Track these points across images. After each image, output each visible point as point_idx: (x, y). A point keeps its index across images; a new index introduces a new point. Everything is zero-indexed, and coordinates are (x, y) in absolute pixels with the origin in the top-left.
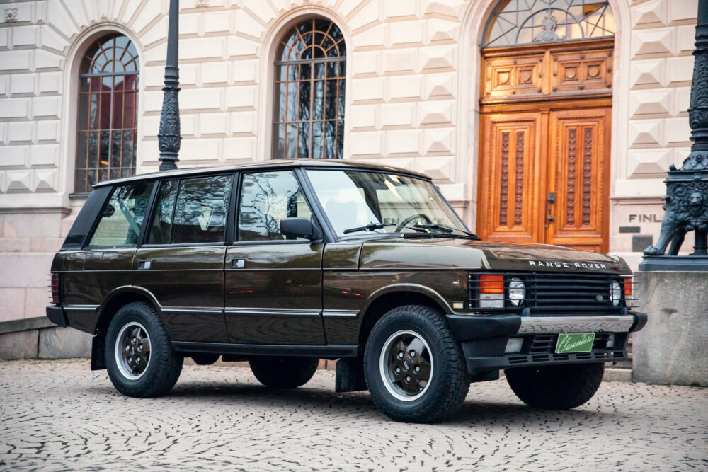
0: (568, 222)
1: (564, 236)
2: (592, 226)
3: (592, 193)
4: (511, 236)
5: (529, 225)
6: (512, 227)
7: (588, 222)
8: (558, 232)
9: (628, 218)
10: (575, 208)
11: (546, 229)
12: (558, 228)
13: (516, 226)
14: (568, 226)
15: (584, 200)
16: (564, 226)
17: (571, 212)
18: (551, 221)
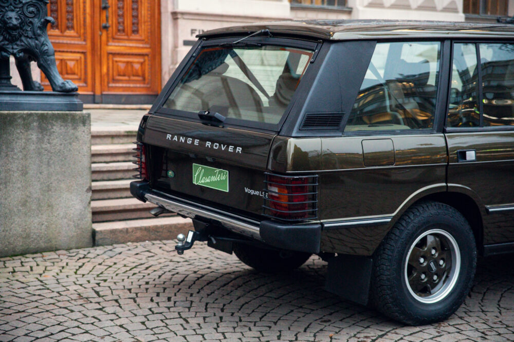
0: (119, 31)
1: (117, 44)
2: (141, 36)
3: (140, 3)
4: (65, 41)
5: (82, 31)
6: (65, 31)
7: (136, 32)
8: (111, 40)
9: (189, 32)
10: (125, 16)
11: (101, 36)
12: (110, 36)
13: (68, 31)
14: (119, 34)
15: (133, 9)
16: (116, 34)
17: (121, 20)
18: (106, 28)
